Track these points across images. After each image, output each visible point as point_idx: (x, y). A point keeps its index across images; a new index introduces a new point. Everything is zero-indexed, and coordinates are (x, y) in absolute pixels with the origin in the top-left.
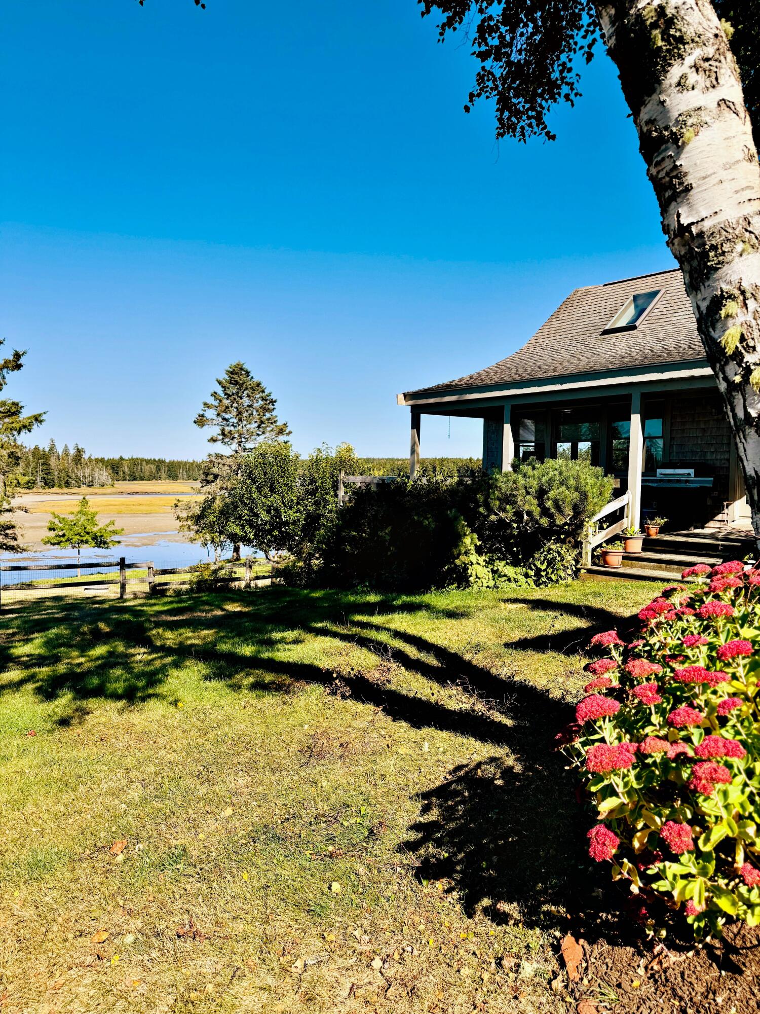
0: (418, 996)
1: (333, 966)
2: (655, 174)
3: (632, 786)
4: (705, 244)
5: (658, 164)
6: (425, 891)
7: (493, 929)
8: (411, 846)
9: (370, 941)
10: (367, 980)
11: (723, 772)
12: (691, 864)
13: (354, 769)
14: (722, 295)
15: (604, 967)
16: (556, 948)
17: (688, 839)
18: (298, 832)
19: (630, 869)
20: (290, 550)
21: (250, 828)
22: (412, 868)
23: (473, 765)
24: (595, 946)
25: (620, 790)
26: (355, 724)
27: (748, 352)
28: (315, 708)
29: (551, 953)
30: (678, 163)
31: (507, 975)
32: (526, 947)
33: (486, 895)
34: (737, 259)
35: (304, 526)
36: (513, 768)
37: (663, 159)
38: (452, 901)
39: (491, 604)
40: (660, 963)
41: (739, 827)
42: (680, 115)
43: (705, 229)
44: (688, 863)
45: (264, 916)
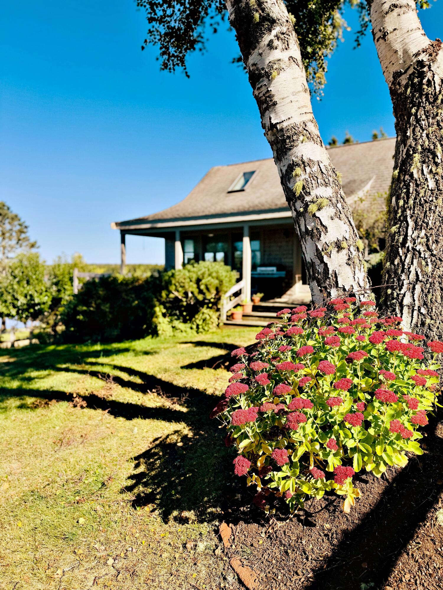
0: (137, 576)
1: (82, 569)
2: (257, 94)
3: (256, 432)
4: (284, 135)
5: (259, 89)
6: (139, 513)
7: (180, 528)
8: (130, 489)
9: (105, 549)
10: (104, 573)
11: (302, 416)
12: (287, 471)
13: (90, 449)
14: (293, 163)
15: (243, 536)
16: (217, 532)
17: (285, 457)
18: (55, 492)
19: (256, 478)
20: (41, 321)
21: (22, 494)
22: (130, 501)
23: (164, 437)
24: (238, 526)
25: (250, 434)
26: (90, 422)
27: (307, 195)
28: (63, 416)
29: (214, 535)
30: (269, 89)
31: (190, 552)
32: (199, 534)
33: (175, 509)
34: (300, 144)
35: (50, 305)
36: (187, 435)
37: (261, 86)
38: (155, 516)
39: (172, 346)
40: (273, 528)
41: (311, 446)
42: (270, 62)
43: (284, 127)
44: (286, 470)
45: (34, 547)
